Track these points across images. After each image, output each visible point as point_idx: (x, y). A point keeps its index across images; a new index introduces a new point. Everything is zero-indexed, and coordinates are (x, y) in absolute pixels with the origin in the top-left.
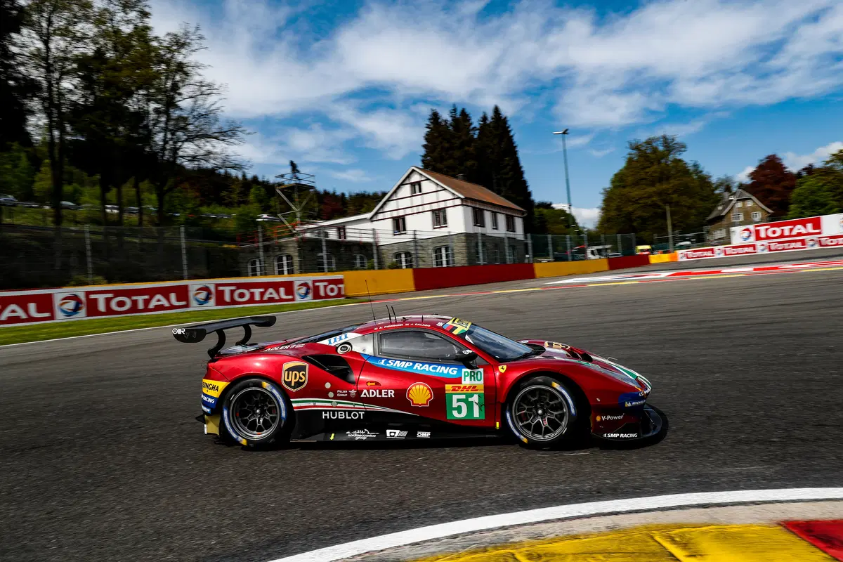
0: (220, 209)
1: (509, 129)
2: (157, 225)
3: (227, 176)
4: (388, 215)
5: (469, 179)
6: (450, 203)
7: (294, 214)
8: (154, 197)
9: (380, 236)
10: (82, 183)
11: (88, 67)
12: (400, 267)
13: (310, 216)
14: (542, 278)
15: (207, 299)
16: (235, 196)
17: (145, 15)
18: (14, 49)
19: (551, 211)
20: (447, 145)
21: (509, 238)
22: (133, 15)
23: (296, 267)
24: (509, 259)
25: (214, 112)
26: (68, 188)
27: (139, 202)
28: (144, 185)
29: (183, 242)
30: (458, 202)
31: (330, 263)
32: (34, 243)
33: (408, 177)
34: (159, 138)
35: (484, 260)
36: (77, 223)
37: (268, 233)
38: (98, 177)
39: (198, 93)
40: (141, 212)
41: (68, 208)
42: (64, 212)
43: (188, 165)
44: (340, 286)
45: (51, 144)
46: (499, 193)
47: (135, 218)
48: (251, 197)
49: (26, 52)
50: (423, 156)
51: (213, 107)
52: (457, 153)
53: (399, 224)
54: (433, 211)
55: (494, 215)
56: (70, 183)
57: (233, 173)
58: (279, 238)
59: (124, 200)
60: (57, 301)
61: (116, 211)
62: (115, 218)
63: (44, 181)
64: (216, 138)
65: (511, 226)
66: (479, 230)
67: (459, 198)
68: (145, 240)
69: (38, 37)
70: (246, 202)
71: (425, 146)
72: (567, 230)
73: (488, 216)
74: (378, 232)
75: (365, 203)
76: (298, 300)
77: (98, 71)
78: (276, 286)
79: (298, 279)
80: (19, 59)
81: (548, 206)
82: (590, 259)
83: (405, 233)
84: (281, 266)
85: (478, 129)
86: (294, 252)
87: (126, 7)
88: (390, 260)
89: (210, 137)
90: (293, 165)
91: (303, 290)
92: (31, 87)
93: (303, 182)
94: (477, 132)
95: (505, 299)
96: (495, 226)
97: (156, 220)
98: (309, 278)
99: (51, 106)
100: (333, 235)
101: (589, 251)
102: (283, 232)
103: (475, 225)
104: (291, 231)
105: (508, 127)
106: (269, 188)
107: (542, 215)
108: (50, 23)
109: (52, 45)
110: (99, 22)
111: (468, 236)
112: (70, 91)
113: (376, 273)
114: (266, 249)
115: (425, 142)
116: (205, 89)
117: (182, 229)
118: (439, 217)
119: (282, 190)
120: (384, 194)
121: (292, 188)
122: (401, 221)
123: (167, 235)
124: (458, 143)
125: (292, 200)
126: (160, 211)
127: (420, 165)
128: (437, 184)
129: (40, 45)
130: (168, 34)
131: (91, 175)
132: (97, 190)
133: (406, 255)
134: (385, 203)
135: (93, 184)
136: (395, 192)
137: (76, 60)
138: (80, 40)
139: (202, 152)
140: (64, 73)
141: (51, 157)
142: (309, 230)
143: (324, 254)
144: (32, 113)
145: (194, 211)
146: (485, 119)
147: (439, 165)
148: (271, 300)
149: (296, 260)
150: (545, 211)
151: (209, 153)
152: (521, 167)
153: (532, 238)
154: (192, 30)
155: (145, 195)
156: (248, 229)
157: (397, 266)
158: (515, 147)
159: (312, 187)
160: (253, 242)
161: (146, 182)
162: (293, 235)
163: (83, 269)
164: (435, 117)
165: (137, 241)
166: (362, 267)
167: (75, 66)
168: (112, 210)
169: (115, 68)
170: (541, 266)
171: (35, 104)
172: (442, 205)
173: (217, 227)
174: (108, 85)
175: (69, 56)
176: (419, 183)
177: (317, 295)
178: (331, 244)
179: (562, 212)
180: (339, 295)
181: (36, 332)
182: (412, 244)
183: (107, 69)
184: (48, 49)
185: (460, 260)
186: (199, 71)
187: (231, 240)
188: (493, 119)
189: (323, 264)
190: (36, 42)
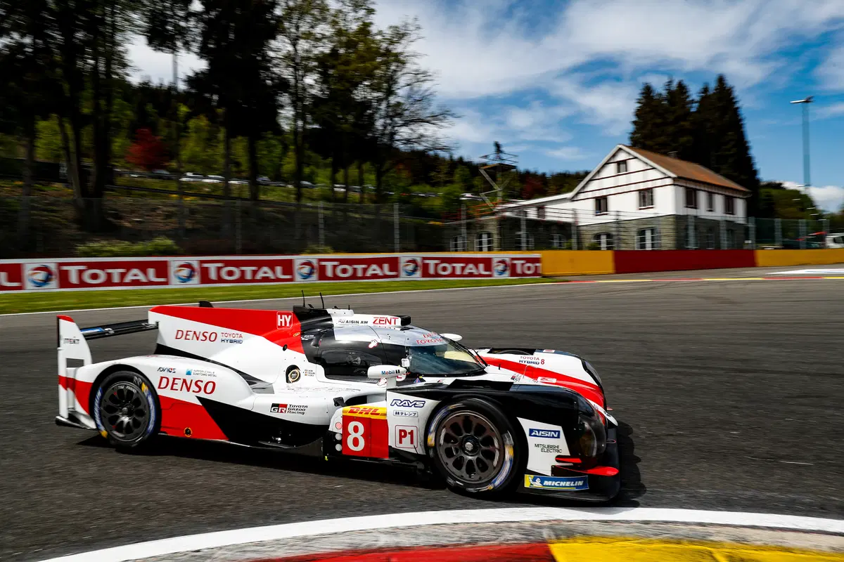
0: (428, 188)
1: (735, 100)
2: (375, 202)
3: (436, 157)
4: (590, 195)
5: (683, 156)
6: (659, 183)
7: (496, 193)
8: (373, 177)
9: (579, 216)
10: (318, 166)
11: (324, 63)
12: (599, 249)
13: (512, 195)
14: (765, 267)
15: (414, 271)
16: (442, 177)
17: (371, 11)
18: (271, 54)
19: (781, 191)
20: (659, 121)
21: (727, 221)
22: (362, 13)
23: (495, 244)
24: (725, 244)
25: (428, 97)
26: (307, 170)
27: (361, 182)
28: (366, 166)
29: (396, 219)
30: (669, 181)
31: (528, 242)
32: (281, 216)
33: (614, 156)
34: (379, 124)
35: (696, 244)
36: (313, 200)
37: (471, 212)
38: (330, 160)
39: (414, 81)
40: (362, 191)
41: (306, 187)
42: (304, 190)
43: (402, 147)
44: (538, 265)
45: (295, 132)
46: (717, 171)
47: (357, 196)
48: (457, 177)
49: (280, 55)
50: (632, 133)
51: (427, 94)
52: (671, 129)
53: (601, 204)
54: (640, 191)
55: (710, 194)
56: (308, 165)
57: (442, 154)
58: (482, 216)
59: (350, 180)
60: (297, 265)
61: (343, 190)
62: (341, 196)
63: (289, 165)
64: (428, 122)
65: (729, 208)
66: (692, 212)
67: (669, 177)
68: (366, 216)
69: (289, 42)
70: (451, 182)
71: (635, 123)
72: (800, 214)
73: (702, 197)
74: (578, 212)
75: (566, 182)
76: (496, 276)
77: (333, 67)
78: (476, 262)
79: (496, 256)
80: (275, 62)
81: (778, 186)
82: (828, 248)
83: (606, 214)
84: (481, 243)
85: (696, 102)
86: (493, 229)
87: (357, 7)
88: (589, 240)
89: (423, 121)
90: (498, 146)
91: (501, 267)
92: (283, 85)
93: (507, 163)
94: (696, 105)
95: (717, 287)
96: (711, 208)
97: (374, 198)
98: (507, 255)
99: (297, 100)
100: (532, 214)
101: (829, 238)
102: (484, 211)
103: (687, 207)
104: (491, 210)
105: (733, 98)
106: (473, 169)
107: (769, 196)
108: (297, 28)
109: (299, 47)
110: (334, 23)
111: (679, 220)
112: (311, 86)
113: (574, 253)
114: (469, 226)
115: (634, 119)
116: (420, 76)
117: (396, 206)
118: (646, 197)
119: (485, 170)
120: (587, 173)
121: (495, 168)
122: (602, 201)
123: (383, 211)
124: (671, 118)
125: (494, 179)
126: (378, 190)
127: (628, 142)
128: (646, 163)
129: (290, 48)
130: (391, 27)
131: (325, 158)
132: (328, 171)
133: (609, 236)
134: (588, 183)
135: (326, 166)
136: (599, 172)
137: (317, 58)
138: (318, 40)
139: (415, 136)
140: (308, 70)
141: (295, 143)
142: (509, 209)
143: (523, 233)
144: (282, 107)
145: (406, 190)
146: (706, 90)
147: (649, 143)
148: (471, 275)
149: (496, 237)
150: (774, 192)
151: (422, 136)
152: (746, 142)
153: (756, 222)
154: (410, 21)
155: (366, 176)
156: (453, 208)
157: (596, 247)
158: (741, 120)
159: (514, 167)
160: (456, 220)
161: (368, 163)
162: (493, 214)
163: (316, 239)
164: (648, 91)
165: (357, 216)
166: (560, 247)
167: (315, 64)
168: (340, 189)
169: (347, 63)
170: (765, 253)
171: (285, 99)
172: (649, 185)
173: (426, 205)
174: (341, 78)
175: (311, 55)
176: (624, 162)
177: (514, 273)
178: (531, 223)
179: (796, 193)
180: (535, 274)
181: (280, 291)
182: (614, 225)
183: (340, 64)
184: (296, 50)
185: (667, 243)
186: (415, 60)
187: (436, 217)
188: (716, 90)
189: (520, 243)
190: (288, 45)
